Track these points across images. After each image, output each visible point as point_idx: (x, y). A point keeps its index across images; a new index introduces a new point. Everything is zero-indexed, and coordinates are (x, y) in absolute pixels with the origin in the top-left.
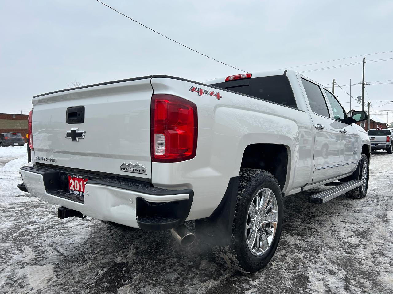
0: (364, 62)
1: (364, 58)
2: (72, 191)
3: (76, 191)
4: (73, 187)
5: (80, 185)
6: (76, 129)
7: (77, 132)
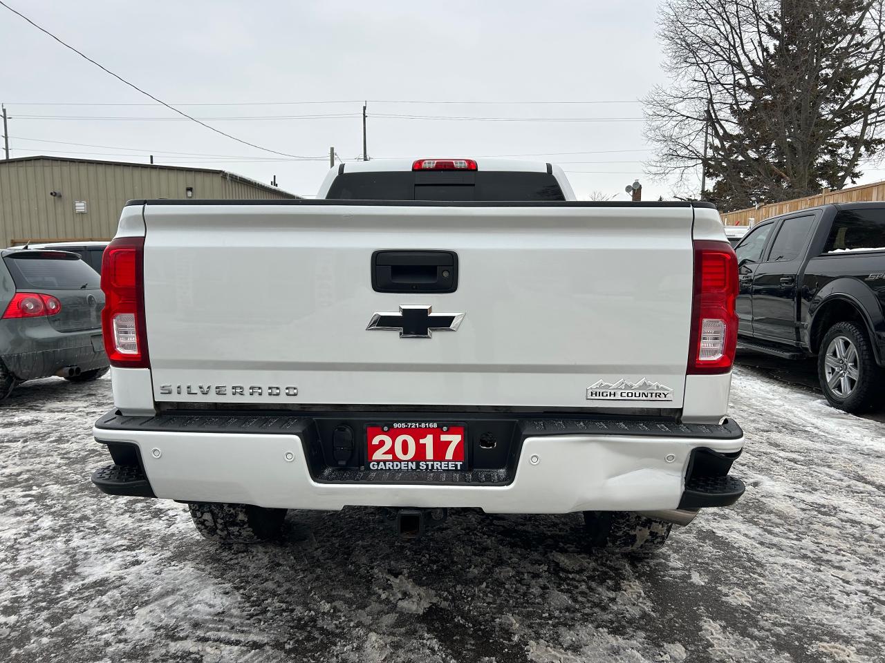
0: (365, 117)
1: (365, 108)
2: (382, 463)
3: (400, 461)
4: (386, 453)
5: (424, 445)
6: (427, 307)
7: (432, 315)
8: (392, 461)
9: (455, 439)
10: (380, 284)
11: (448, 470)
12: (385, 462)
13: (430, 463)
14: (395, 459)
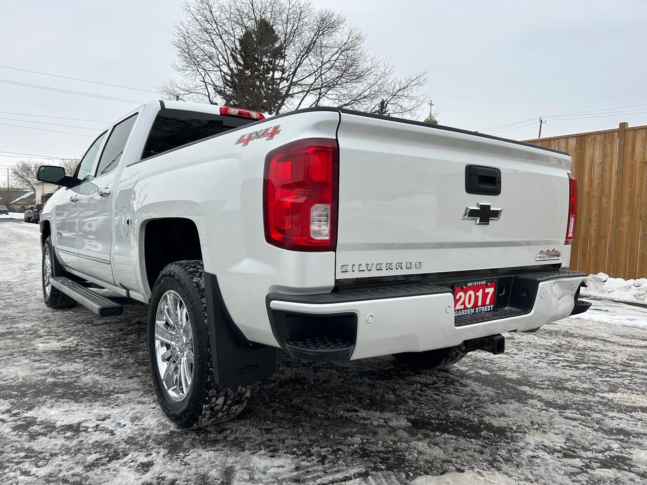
2: (460, 311)
3: (468, 309)
4: (461, 305)
5: (478, 296)
6: (489, 204)
7: (491, 209)
8: (464, 309)
9: (490, 290)
10: (471, 188)
11: (487, 311)
12: (461, 310)
13: (480, 308)
14: (465, 308)
